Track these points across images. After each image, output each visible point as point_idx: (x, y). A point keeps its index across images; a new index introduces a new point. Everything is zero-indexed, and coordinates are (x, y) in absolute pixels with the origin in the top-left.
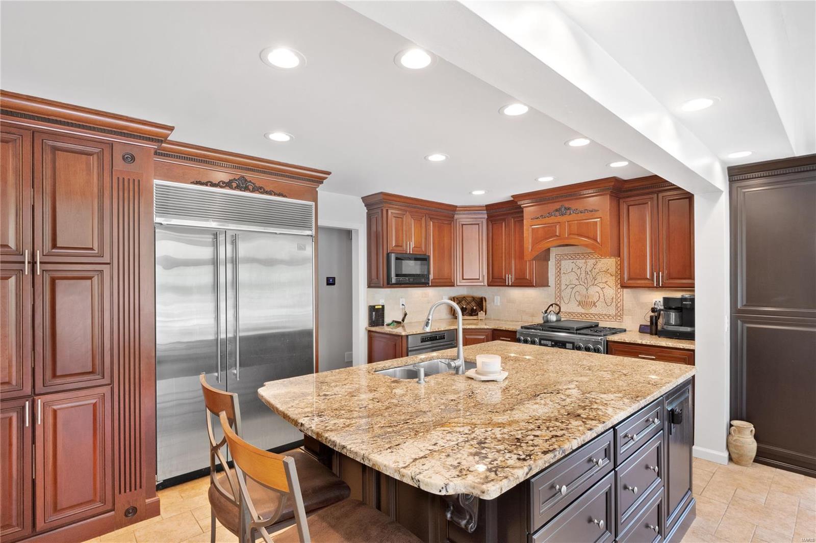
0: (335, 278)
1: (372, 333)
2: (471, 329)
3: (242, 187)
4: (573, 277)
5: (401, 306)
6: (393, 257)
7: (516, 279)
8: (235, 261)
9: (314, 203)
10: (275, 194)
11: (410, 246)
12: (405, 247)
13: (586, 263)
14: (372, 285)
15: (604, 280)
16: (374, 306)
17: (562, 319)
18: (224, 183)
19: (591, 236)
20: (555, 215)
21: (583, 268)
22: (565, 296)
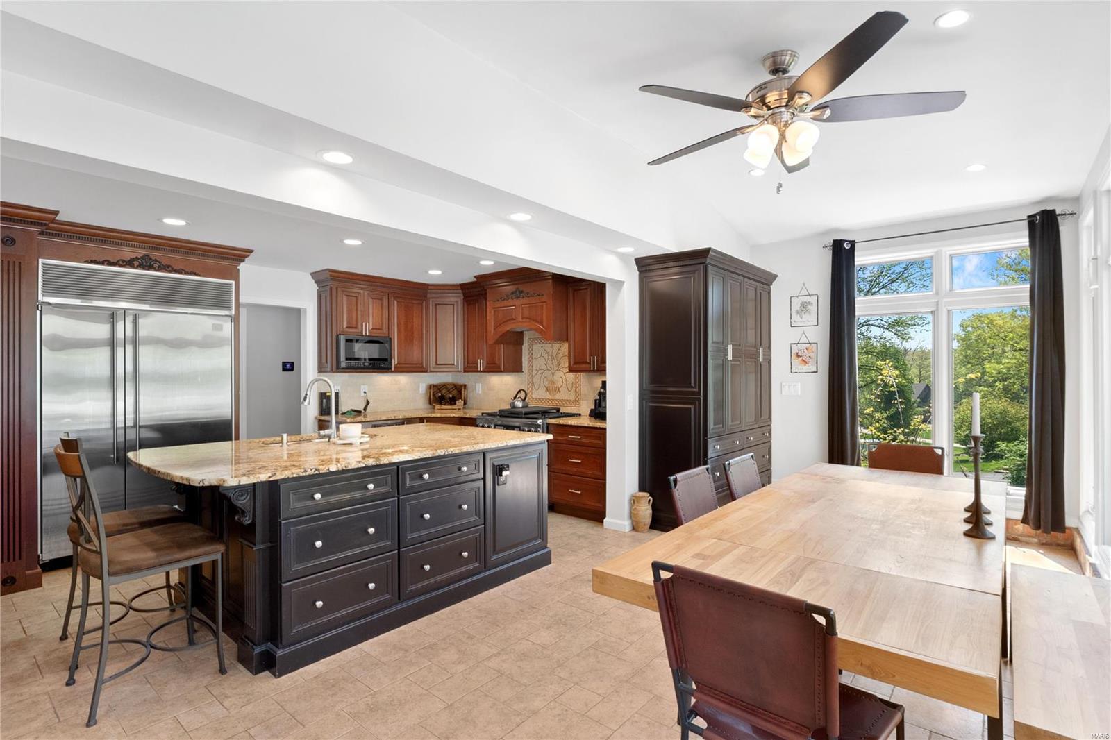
0: (293, 363)
1: (324, 423)
2: (437, 417)
3: (146, 266)
4: (542, 362)
5: (363, 394)
6: (342, 339)
7: (488, 364)
8: (135, 342)
9: (234, 282)
10: (186, 273)
11: (367, 328)
12: (360, 329)
13: (552, 347)
14: (323, 370)
16: (325, 393)
17: (529, 406)
18: (123, 261)
19: (539, 320)
20: (511, 298)
21: (551, 352)
22: (536, 382)
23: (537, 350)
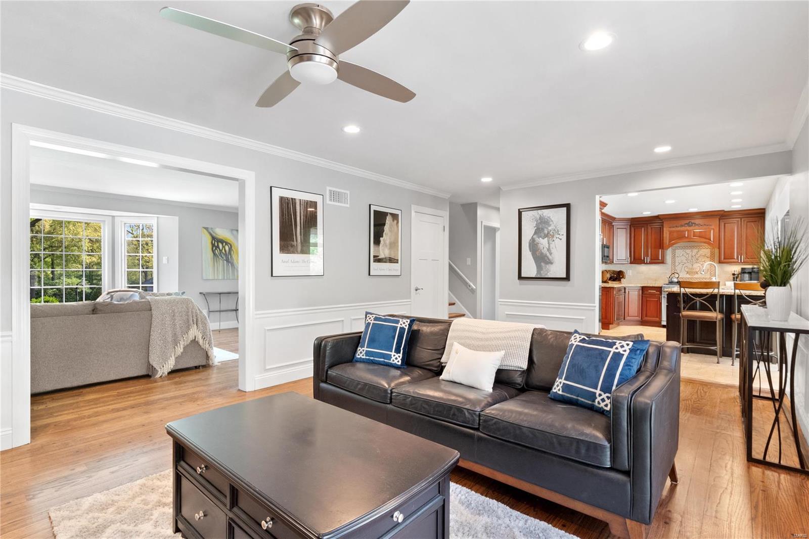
4: (683, 259)
7: (652, 259)
13: (692, 251)
15: (703, 260)
19: (707, 237)
20: (684, 226)
21: (691, 254)
22: (678, 269)
23: (679, 252)
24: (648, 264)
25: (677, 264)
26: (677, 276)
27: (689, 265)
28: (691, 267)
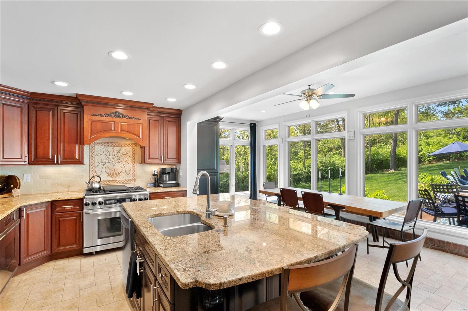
4: (104, 158)
7: (64, 158)
13: (113, 149)
15: (125, 160)
19: (136, 133)
20: (111, 116)
21: (112, 152)
22: (98, 170)
23: (98, 149)
24: (59, 164)
25: (96, 164)
26: (98, 179)
27: (110, 165)
28: (112, 167)
